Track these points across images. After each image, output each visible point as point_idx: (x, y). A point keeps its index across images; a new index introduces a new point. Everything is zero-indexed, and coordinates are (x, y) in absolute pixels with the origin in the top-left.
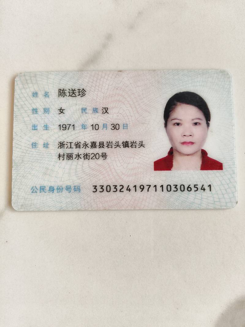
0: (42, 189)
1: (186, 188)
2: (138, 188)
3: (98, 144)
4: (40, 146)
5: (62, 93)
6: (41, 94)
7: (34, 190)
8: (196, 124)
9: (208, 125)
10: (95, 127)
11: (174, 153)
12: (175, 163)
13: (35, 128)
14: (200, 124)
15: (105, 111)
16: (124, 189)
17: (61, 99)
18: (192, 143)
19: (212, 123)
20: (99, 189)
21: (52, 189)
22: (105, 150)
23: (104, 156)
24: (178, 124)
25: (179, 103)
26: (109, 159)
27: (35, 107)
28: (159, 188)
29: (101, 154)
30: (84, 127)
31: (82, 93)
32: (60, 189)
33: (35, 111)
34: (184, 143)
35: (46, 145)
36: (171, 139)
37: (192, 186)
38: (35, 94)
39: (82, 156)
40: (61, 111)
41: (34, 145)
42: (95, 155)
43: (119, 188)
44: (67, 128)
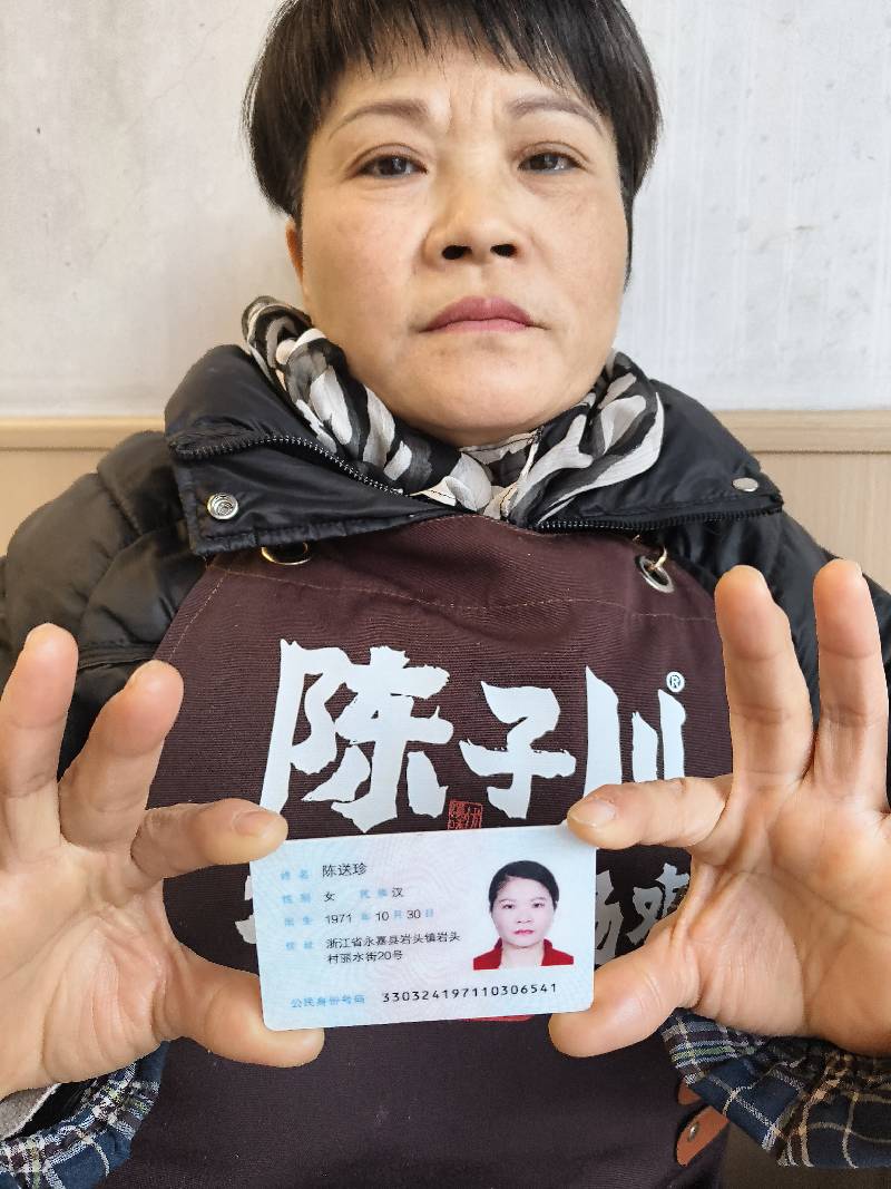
0: (309, 1002)
1: (520, 989)
2: (450, 993)
3: (387, 939)
4: (300, 947)
5: (328, 870)
6: (294, 875)
7: (296, 1004)
8: (537, 905)
9: (555, 906)
10: (382, 916)
11: (503, 946)
12: (504, 959)
13: (289, 922)
14: (542, 905)
15: (397, 893)
16: (430, 996)
17: (328, 879)
18: (531, 932)
19: (560, 903)
20: (392, 997)
21: (322, 1001)
22: (399, 947)
23: (398, 954)
24: (510, 907)
25: (511, 878)
26: (404, 959)
27: (286, 894)
28: (480, 992)
29: (392, 952)
30: (365, 917)
31: (360, 869)
32: (334, 1001)
33: (287, 899)
34: (518, 932)
35: (308, 945)
36: (499, 928)
37: (528, 987)
38: (286, 875)
39: (364, 957)
40: (329, 897)
41: (291, 946)
42: (384, 954)
43: (421, 995)
44: (339, 920)
